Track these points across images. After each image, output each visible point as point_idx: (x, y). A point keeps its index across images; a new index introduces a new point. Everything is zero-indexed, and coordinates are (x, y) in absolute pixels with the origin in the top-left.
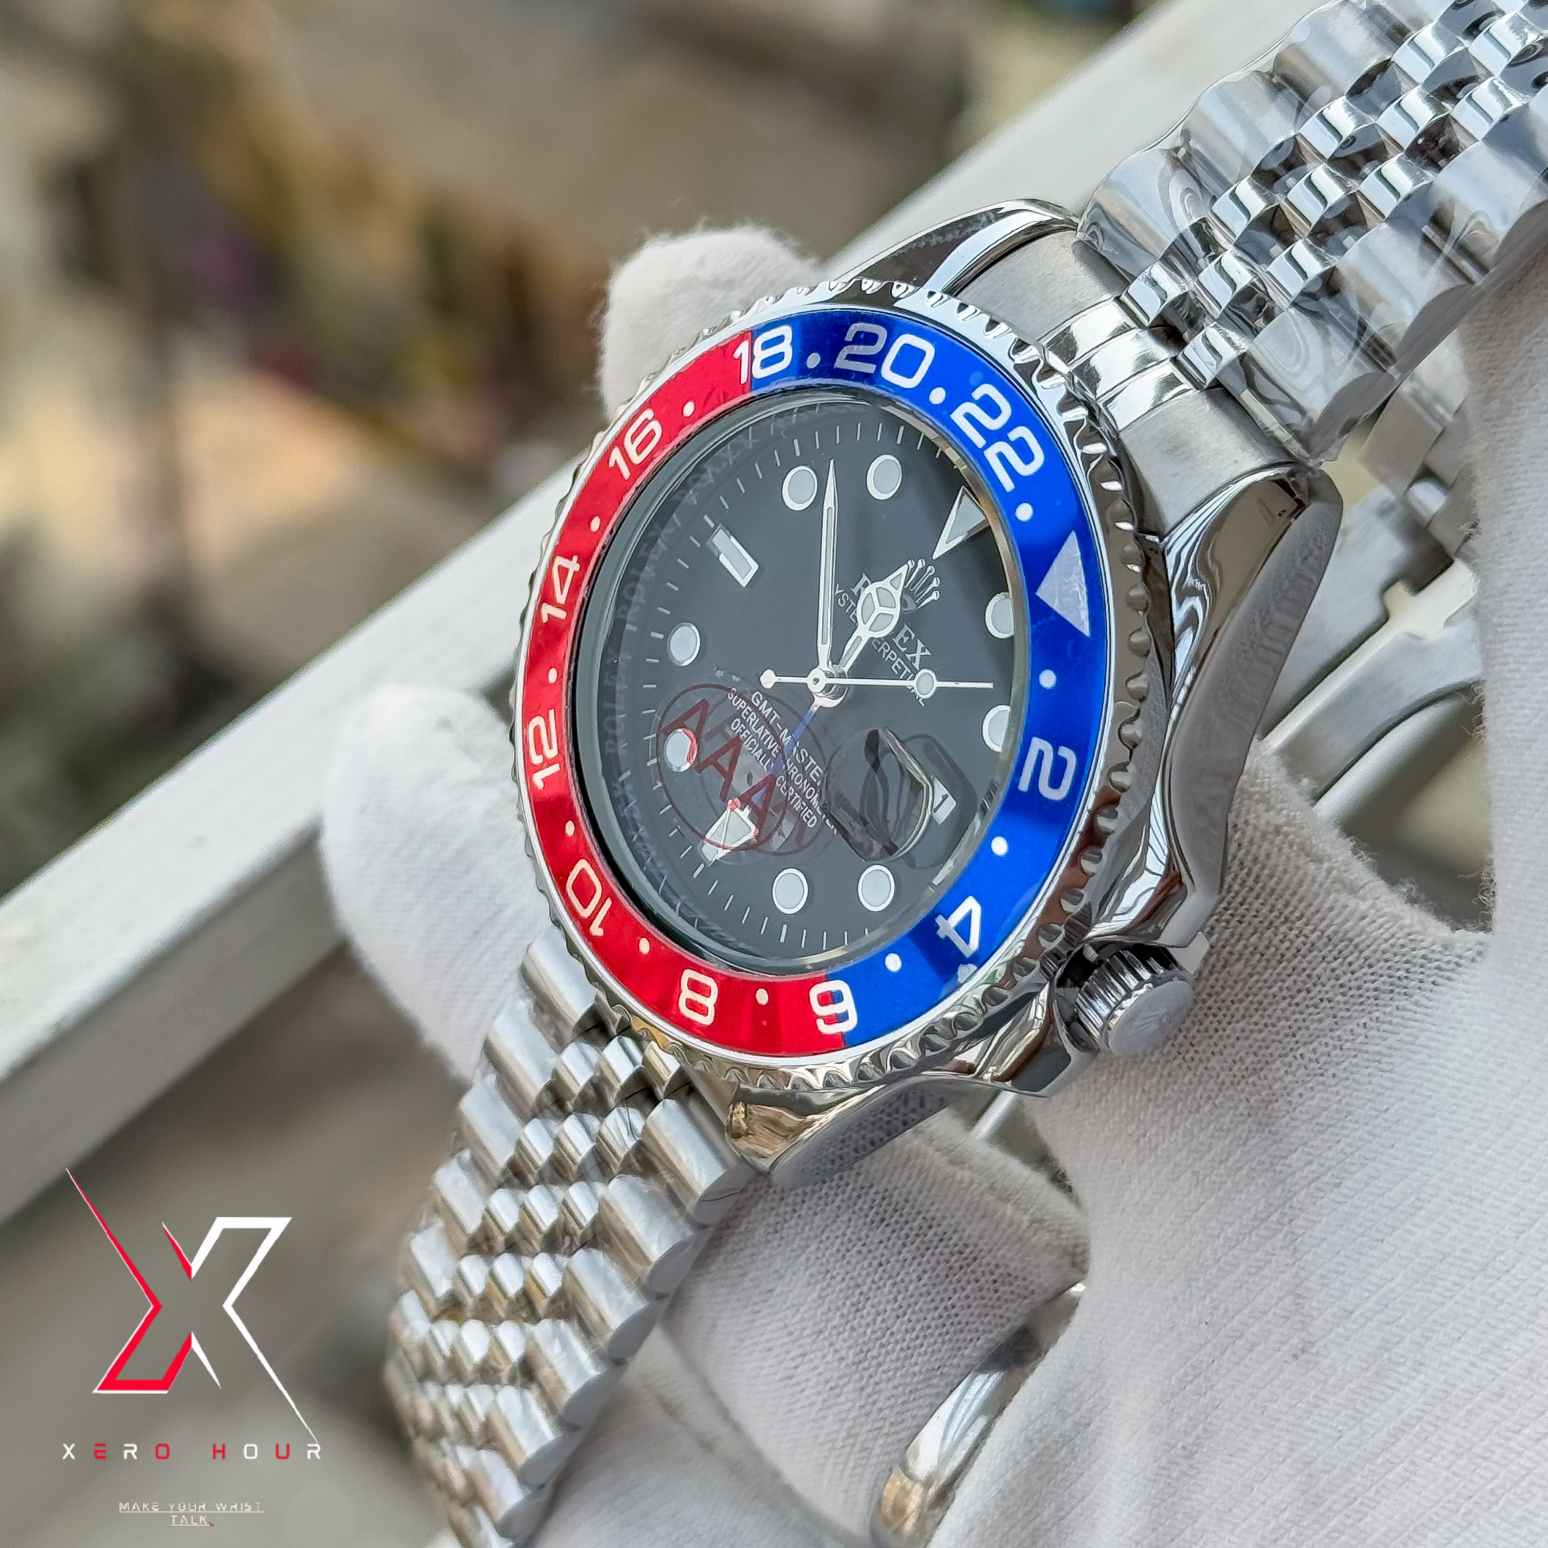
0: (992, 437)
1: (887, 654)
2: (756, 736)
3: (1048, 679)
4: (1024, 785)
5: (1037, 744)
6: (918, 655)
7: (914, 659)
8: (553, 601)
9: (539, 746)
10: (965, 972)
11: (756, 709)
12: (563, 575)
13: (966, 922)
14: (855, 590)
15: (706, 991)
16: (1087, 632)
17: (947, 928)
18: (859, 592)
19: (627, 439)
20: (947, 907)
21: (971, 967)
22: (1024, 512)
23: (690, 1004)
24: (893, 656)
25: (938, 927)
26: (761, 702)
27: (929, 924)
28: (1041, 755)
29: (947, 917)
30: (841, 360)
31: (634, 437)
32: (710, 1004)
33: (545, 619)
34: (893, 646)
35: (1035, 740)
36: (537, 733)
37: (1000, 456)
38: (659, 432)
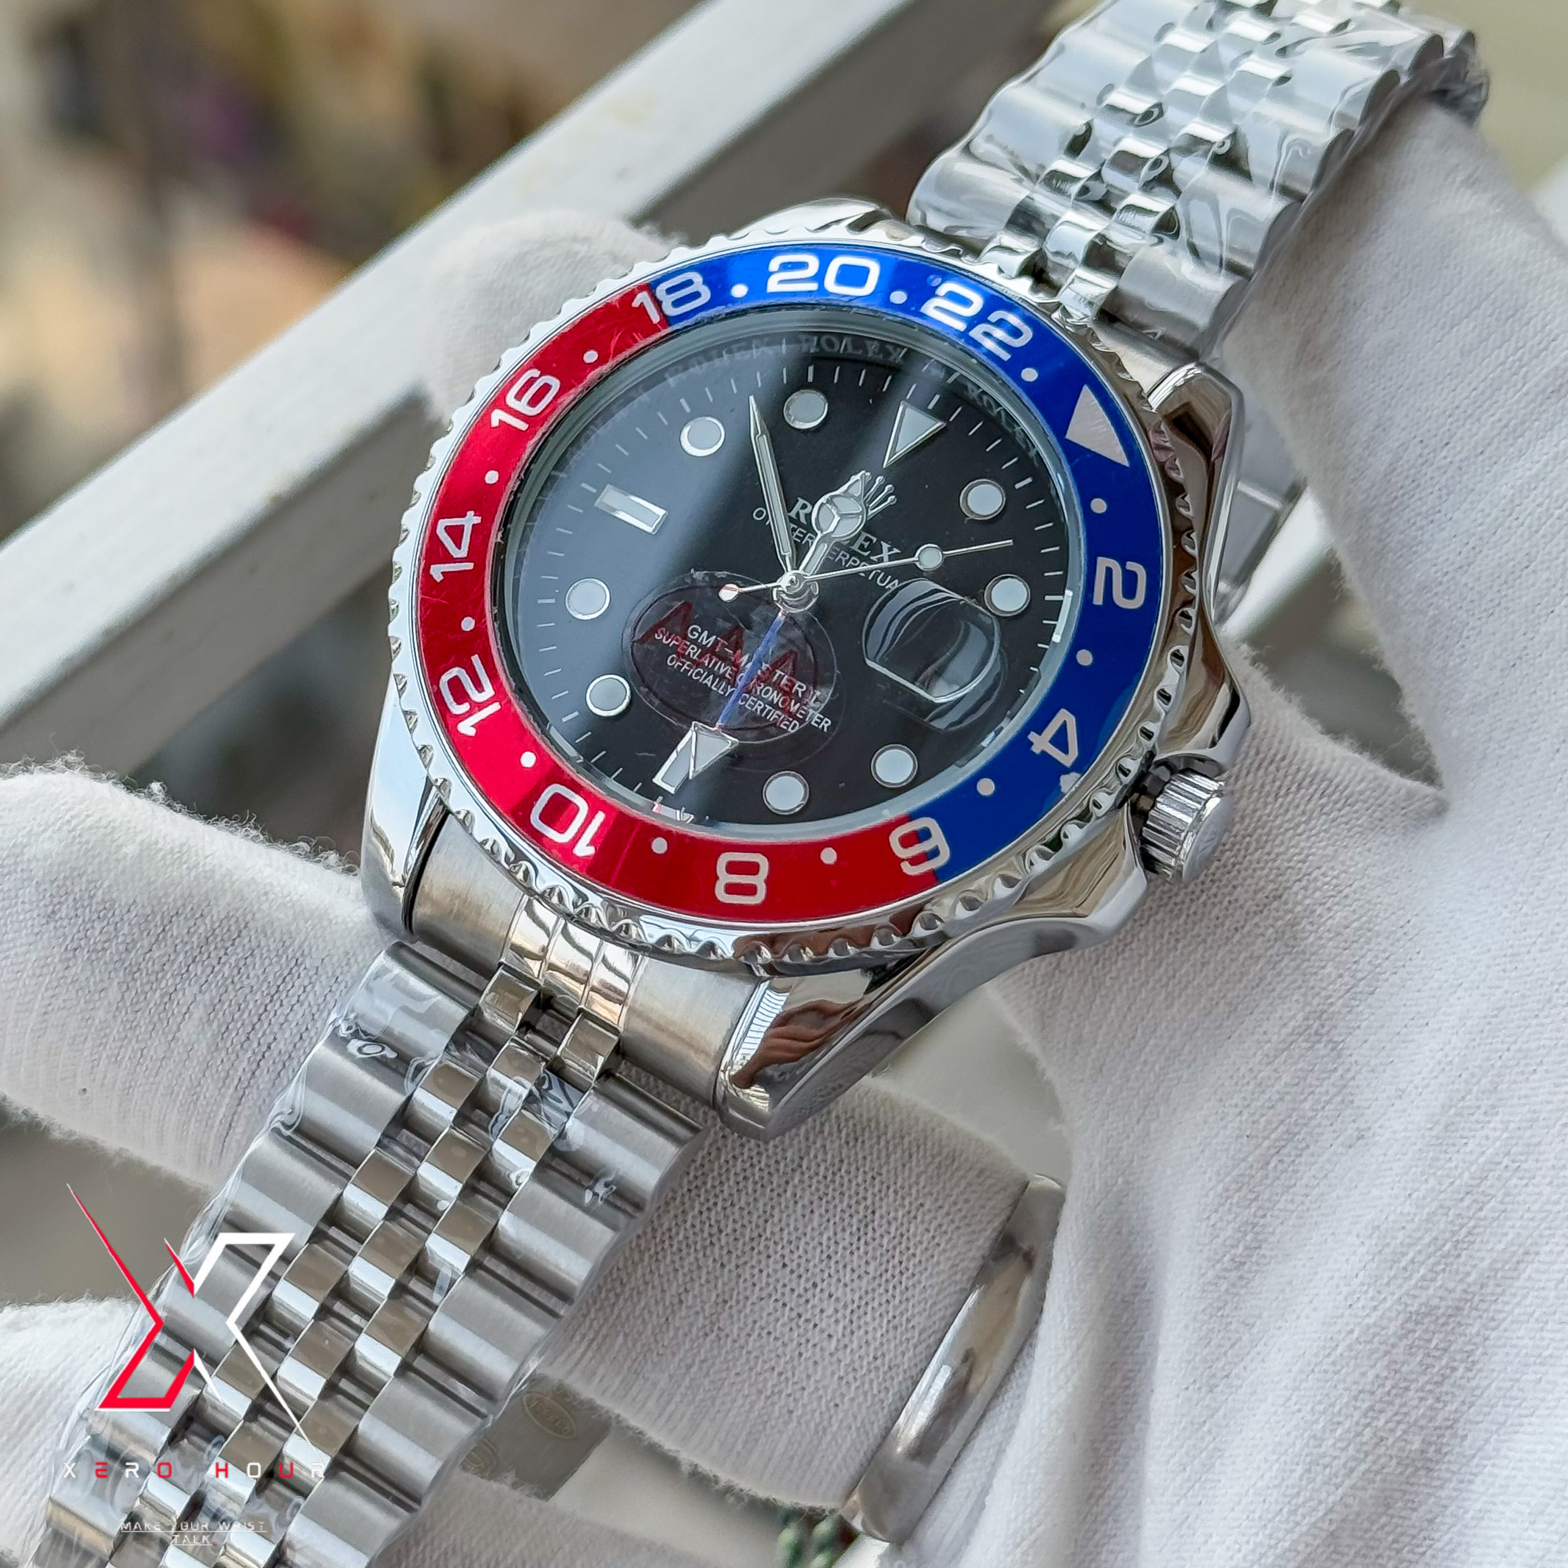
0: (972, 322)
3: (1099, 506)
4: (1098, 600)
5: (1103, 563)
6: (885, 554)
7: (881, 559)
8: (448, 558)
9: (460, 695)
10: (1068, 783)
11: (694, 642)
12: (456, 533)
13: (1062, 734)
14: (793, 514)
15: (752, 869)
16: (1125, 462)
17: (1041, 743)
18: (798, 514)
19: (511, 400)
20: (1038, 722)
21: (1074, 775)
22: (1030, 375)
23: (731, 889)
24: (855, 561)
25: (1031, 744)
26: (700, 634)
27: (1021, 742)
28: (1109, 571)
29: (1040, 732)
30: (773, 285)
31: (519, 396)
32: (759, 881)
33: (440, 578)
34: (852, 553)
35: (1100, 559)
36: (455, 684)
37: (987, 334)
38: (556, 383)
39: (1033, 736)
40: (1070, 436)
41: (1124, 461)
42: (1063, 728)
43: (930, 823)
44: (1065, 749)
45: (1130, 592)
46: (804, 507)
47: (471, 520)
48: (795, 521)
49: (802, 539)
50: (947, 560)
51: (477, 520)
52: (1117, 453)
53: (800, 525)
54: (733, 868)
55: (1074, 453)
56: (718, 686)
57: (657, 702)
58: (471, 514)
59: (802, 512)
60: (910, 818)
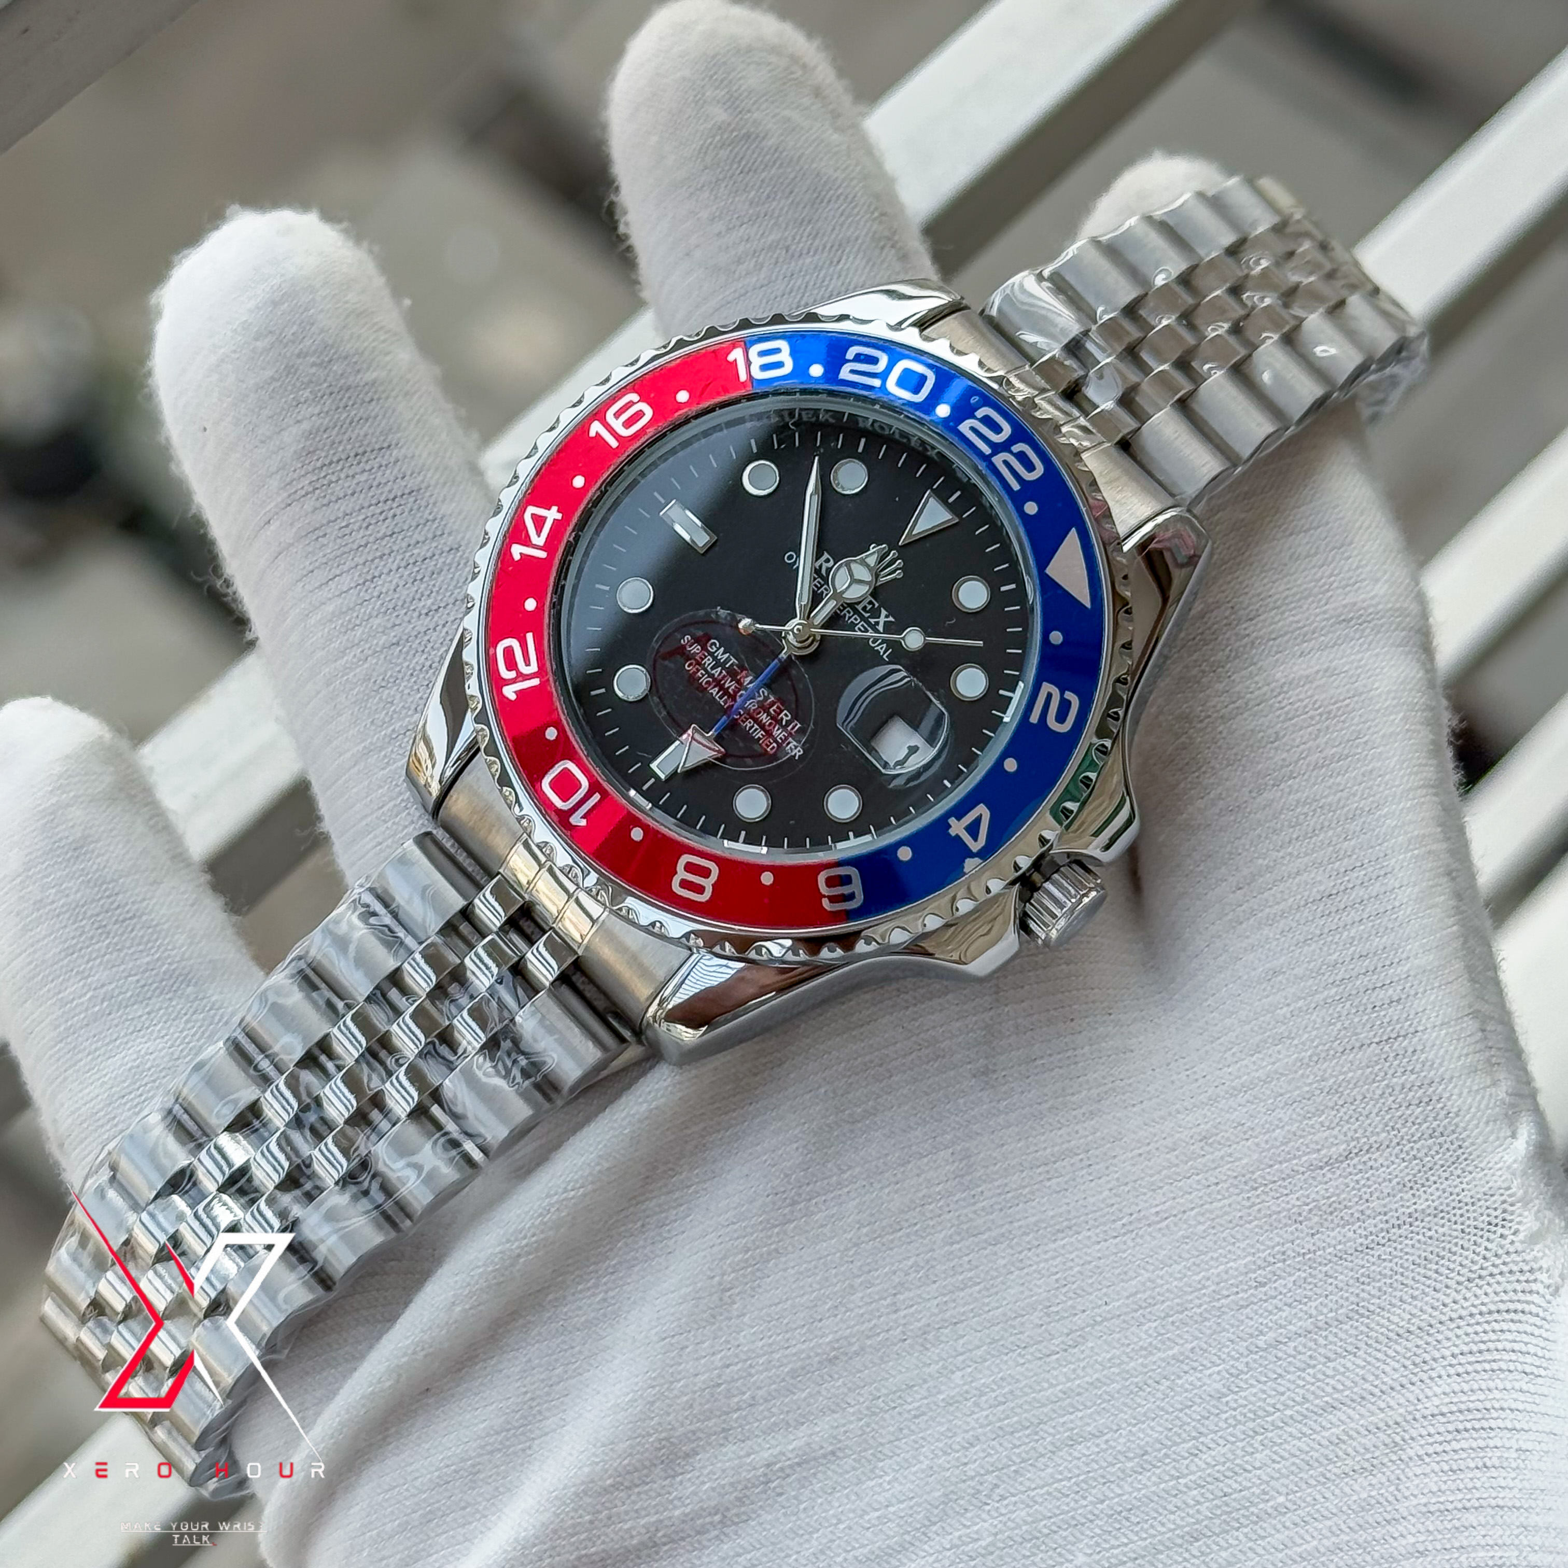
0: (997, 448)
1: (850, 618)
2: (712, 676)
3: (1057, 638)
4: (1034, 718)
5: (1047, 687)
6: (882, 620)
7: (877, 623)
8: (527, 542)
9: (511, 664)
10: (970, 864)
11: (711, 654)
12: (539, 522)
13: (976, 824)
14: (817, 565)
15: (706, 873)
16: (1088, 605)
17: (957, 828)
18: (821, 566)
19: (610, 415)
20: (959, 811)
21: (977, 860)
22: (1031, 508)
23: (685, 884)
24: (856, 619)
25: (950, 826)
26: (718, 649)
27: (942, 824)
28: (1050, 696)
29: (959, 818)
30: (845, 373)
31: (617, 415)
32: (708, 884)
33: (517, 557)
34: (856, 612)
35: (1045, 684)
36: (509, 652)
37: (1006, 463)
38: (649, 412)
39: (952, 821)
40: (1049, 571)
41: (1087, 603)
42: (978, 821)
43: (853, 872)
44: (975, 837)
45: (1061, 717)
46: (827, 561)
47: (552, 515)
48: (818, 571)
49: (818, 588)
50: (927, 645)
51: (559, 516)
52: (1083, 596)
53: (820, 576)
54: (690, 868)
55: (1049, 586)
56: (721, 698)
57: (664, 713)
58: (555, 508)
59: (825, 566)
60: (839, 864)
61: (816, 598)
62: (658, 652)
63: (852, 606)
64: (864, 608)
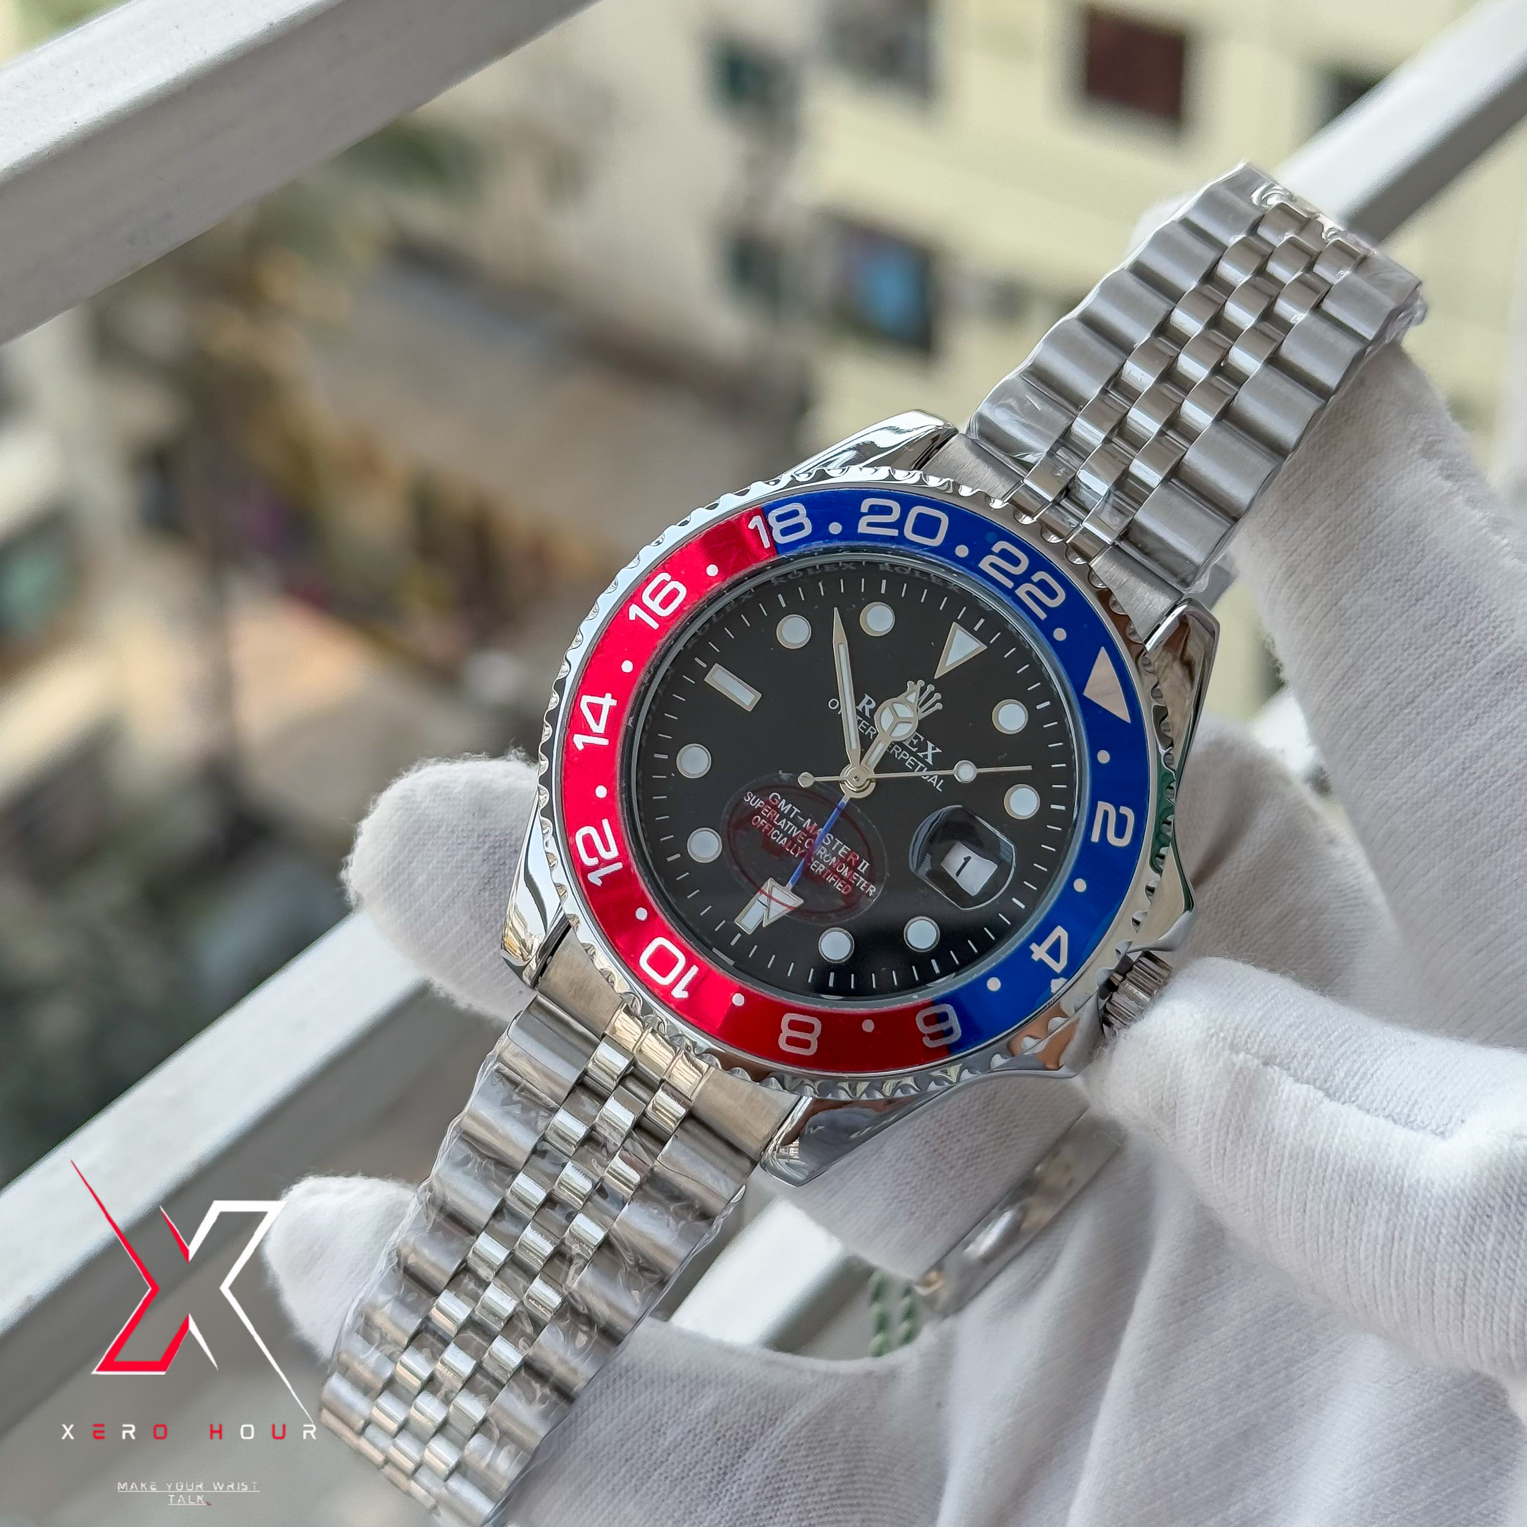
0: (1019, 580)
1: (899, 755)
2: (778, 828)
3: (1104, 757)
4: (1095, 837)
5: (1102, 806)
6: (930, 752)
7: (926, 756)
8: (588, 732)
9: (592, 851)
10: (1056, 985)
11: (775, 807)
12: (596, 710)
13: (1057, 945)
14: (860, 708)
15: (809, 1028)
17: (1039, 952)
18: (864, 708)
19: (646, 597)
20: (1039, 937)
21: (1062, 980)
22: (1060, 634)
23: (790, 1041)
24: (905, 755)
25: (1032, 952)
26: (780, 801)
27: (1024, 951)
28: (1106, 814)
29: (1039, 943)
30: (863, 527)
31: (653, 596)
32: (813, 1038)
33: (580, 747)
34: (904, 748)
35: (1100, 803)
36: (588, 840)
37: (1029, 594)
38: (683, 591)
39: (1034, 947)
40: (1087, 693)
41: (1127, 718)
42: (1058, 941)
43: (949, 1009)
44: (1057, 958)
45: (1120, 833)
46: (869, 703)
47: (607, 702)
48: (860, 713)
49: (865, 730)
50: (979, 775)
51: (614, 703)
52: (1123, 713)
53: (865, 718)
54: (793, 1025)
55: (1089, 708)
56: (790, 848)
58: (608, 696)
59: (867, 708)
60: (933, 1003)
61: (866, 742)
62: (729, 823)
63: (900, 744)
64: (911, 744)
